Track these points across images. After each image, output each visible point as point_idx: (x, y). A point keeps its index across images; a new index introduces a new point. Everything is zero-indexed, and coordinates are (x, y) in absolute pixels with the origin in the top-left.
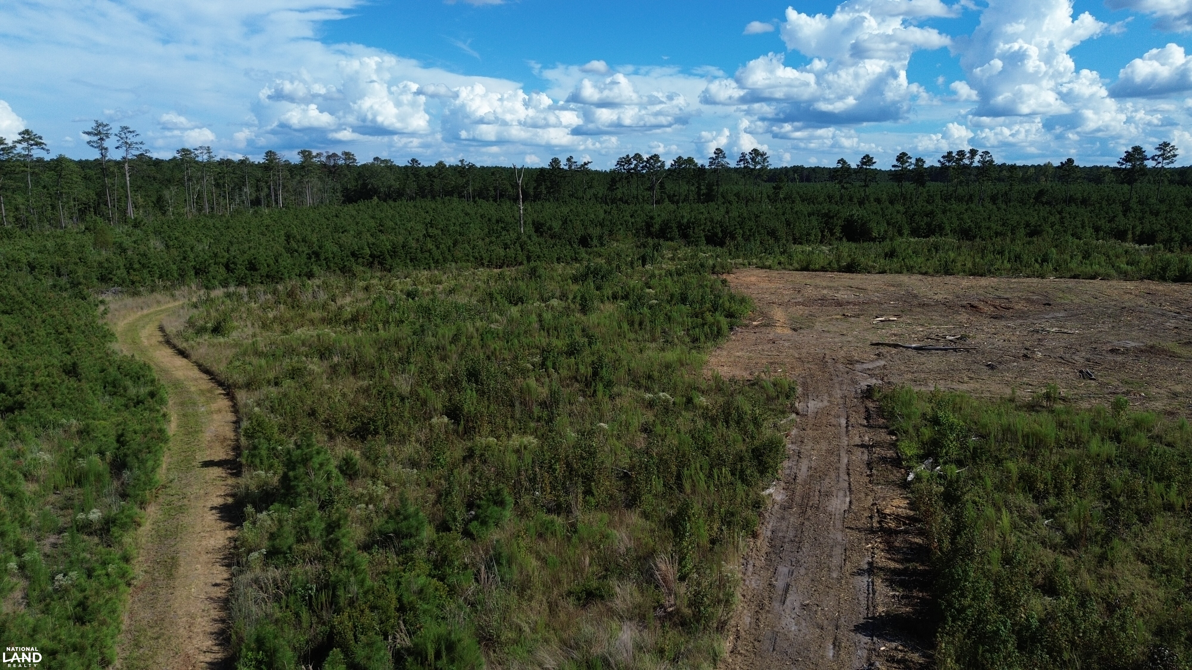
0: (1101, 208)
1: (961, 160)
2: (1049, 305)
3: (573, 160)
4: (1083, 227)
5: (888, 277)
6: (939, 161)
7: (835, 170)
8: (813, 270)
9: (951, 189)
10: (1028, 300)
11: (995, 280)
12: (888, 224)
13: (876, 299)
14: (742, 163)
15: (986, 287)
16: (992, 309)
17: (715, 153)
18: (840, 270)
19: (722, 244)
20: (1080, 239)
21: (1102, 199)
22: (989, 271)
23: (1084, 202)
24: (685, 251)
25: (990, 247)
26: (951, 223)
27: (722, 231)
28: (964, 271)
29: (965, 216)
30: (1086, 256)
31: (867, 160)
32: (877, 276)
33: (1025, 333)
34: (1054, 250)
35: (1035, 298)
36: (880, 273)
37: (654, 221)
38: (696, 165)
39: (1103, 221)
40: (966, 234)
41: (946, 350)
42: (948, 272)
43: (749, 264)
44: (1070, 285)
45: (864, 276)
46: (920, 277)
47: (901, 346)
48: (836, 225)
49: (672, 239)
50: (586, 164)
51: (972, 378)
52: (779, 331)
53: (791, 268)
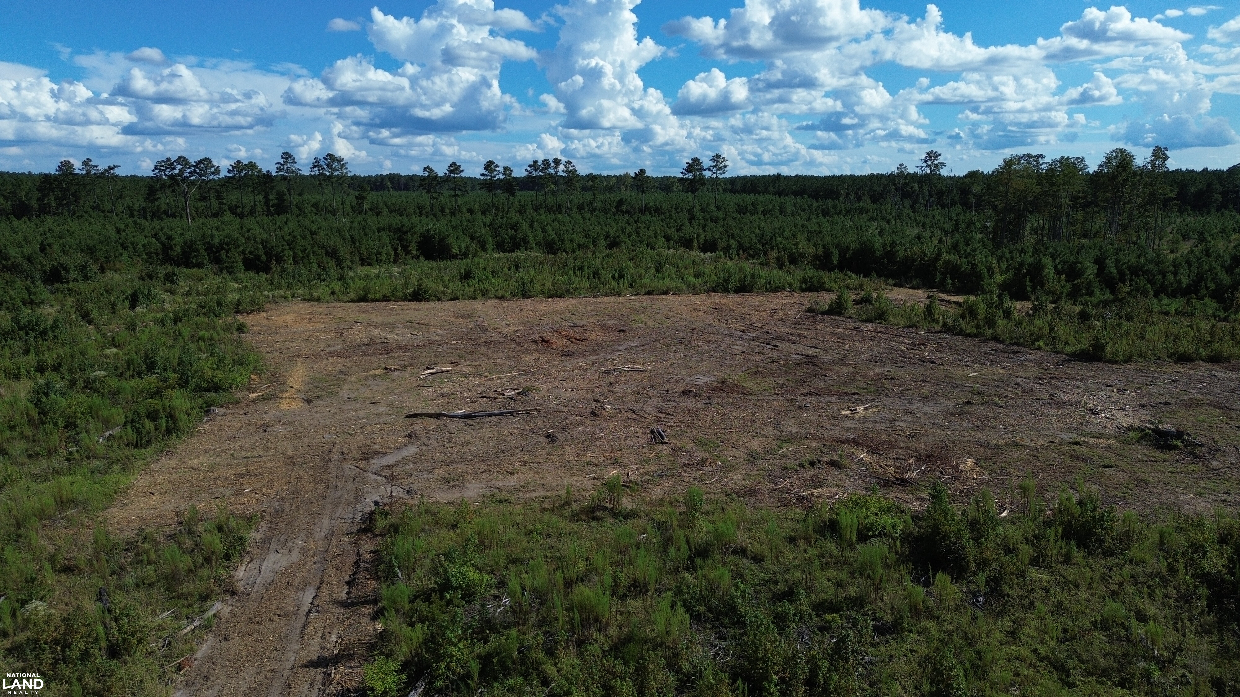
0: (671, 217)
1: (547, 169)
2: (623, 331)
3: (92, 164)
4: (656, 237)
5: (461, 305)
6: (526, 170)
7: (422, 179)
8: (374, 301)
9: (541, 198)
10: (603, 326)
11: (573, 301)
12: (472, 239)
13: (436, 338)
14: (316, 169)
15: (563, 312)
16: (565, 342)
17: (282, 157)
18: (405, 299)
19: (267, 269)
20: (654, 249)
21: (671, 208)
22: (568, 291)
23: (657, 210)
24: (213, 281)
25: (572, 263)
26: (536, 236)
27: (266, 253)
28: (543, 293)
29: (549, 228)
30: (659, 268)
31: (454, 168)
32: (448, 305)
33: (596, 375)
34: (630, 264)
35: (610, 322)
36: (451, 300)
37: (173, 243)
38: (260, 171)
39: (672, 231)
40: (550, 248)
41: (501, 414)
42: (526, 295)
43: (293, 296)
44: (644, 304)
45: (433, 306)
46: (495, 302)
47: (445, 415)
48: (411, 242)
49: (199, 265)
50: (111, 168)
51: (525, 462)
52: (284, 407)
53: (345, 298)
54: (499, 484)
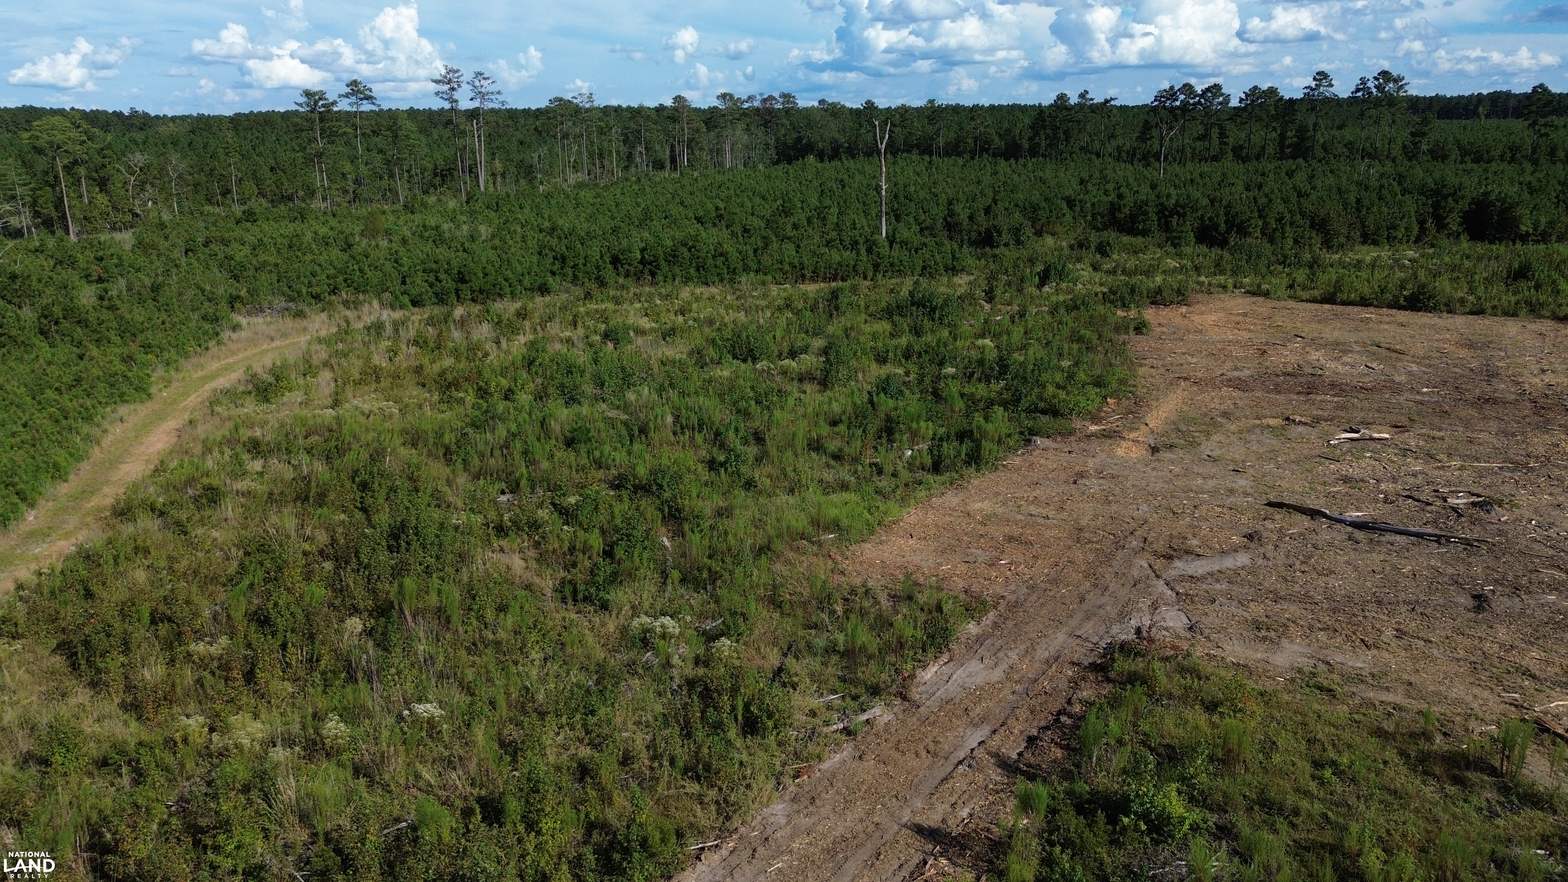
3: (1088, 96)
13: (1402, 378)
14: (1360, 92)
17: (1315, 79)
18: (1394, 305)
19: (1223, 244)
41: (1420, 535)
43: (1235, 286)
47: (1325, 515)
51: (1405, 633)
52: (1120, 452)
53: (1305, 295)
54: (1337, 658)
